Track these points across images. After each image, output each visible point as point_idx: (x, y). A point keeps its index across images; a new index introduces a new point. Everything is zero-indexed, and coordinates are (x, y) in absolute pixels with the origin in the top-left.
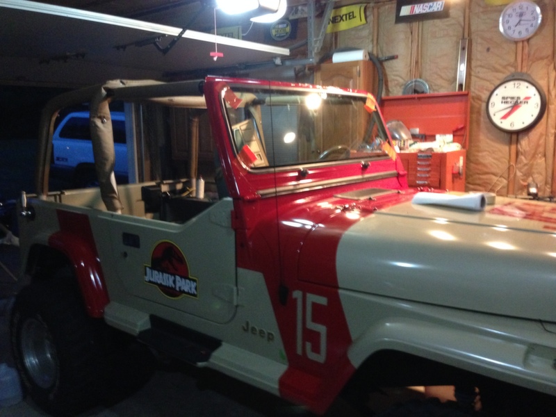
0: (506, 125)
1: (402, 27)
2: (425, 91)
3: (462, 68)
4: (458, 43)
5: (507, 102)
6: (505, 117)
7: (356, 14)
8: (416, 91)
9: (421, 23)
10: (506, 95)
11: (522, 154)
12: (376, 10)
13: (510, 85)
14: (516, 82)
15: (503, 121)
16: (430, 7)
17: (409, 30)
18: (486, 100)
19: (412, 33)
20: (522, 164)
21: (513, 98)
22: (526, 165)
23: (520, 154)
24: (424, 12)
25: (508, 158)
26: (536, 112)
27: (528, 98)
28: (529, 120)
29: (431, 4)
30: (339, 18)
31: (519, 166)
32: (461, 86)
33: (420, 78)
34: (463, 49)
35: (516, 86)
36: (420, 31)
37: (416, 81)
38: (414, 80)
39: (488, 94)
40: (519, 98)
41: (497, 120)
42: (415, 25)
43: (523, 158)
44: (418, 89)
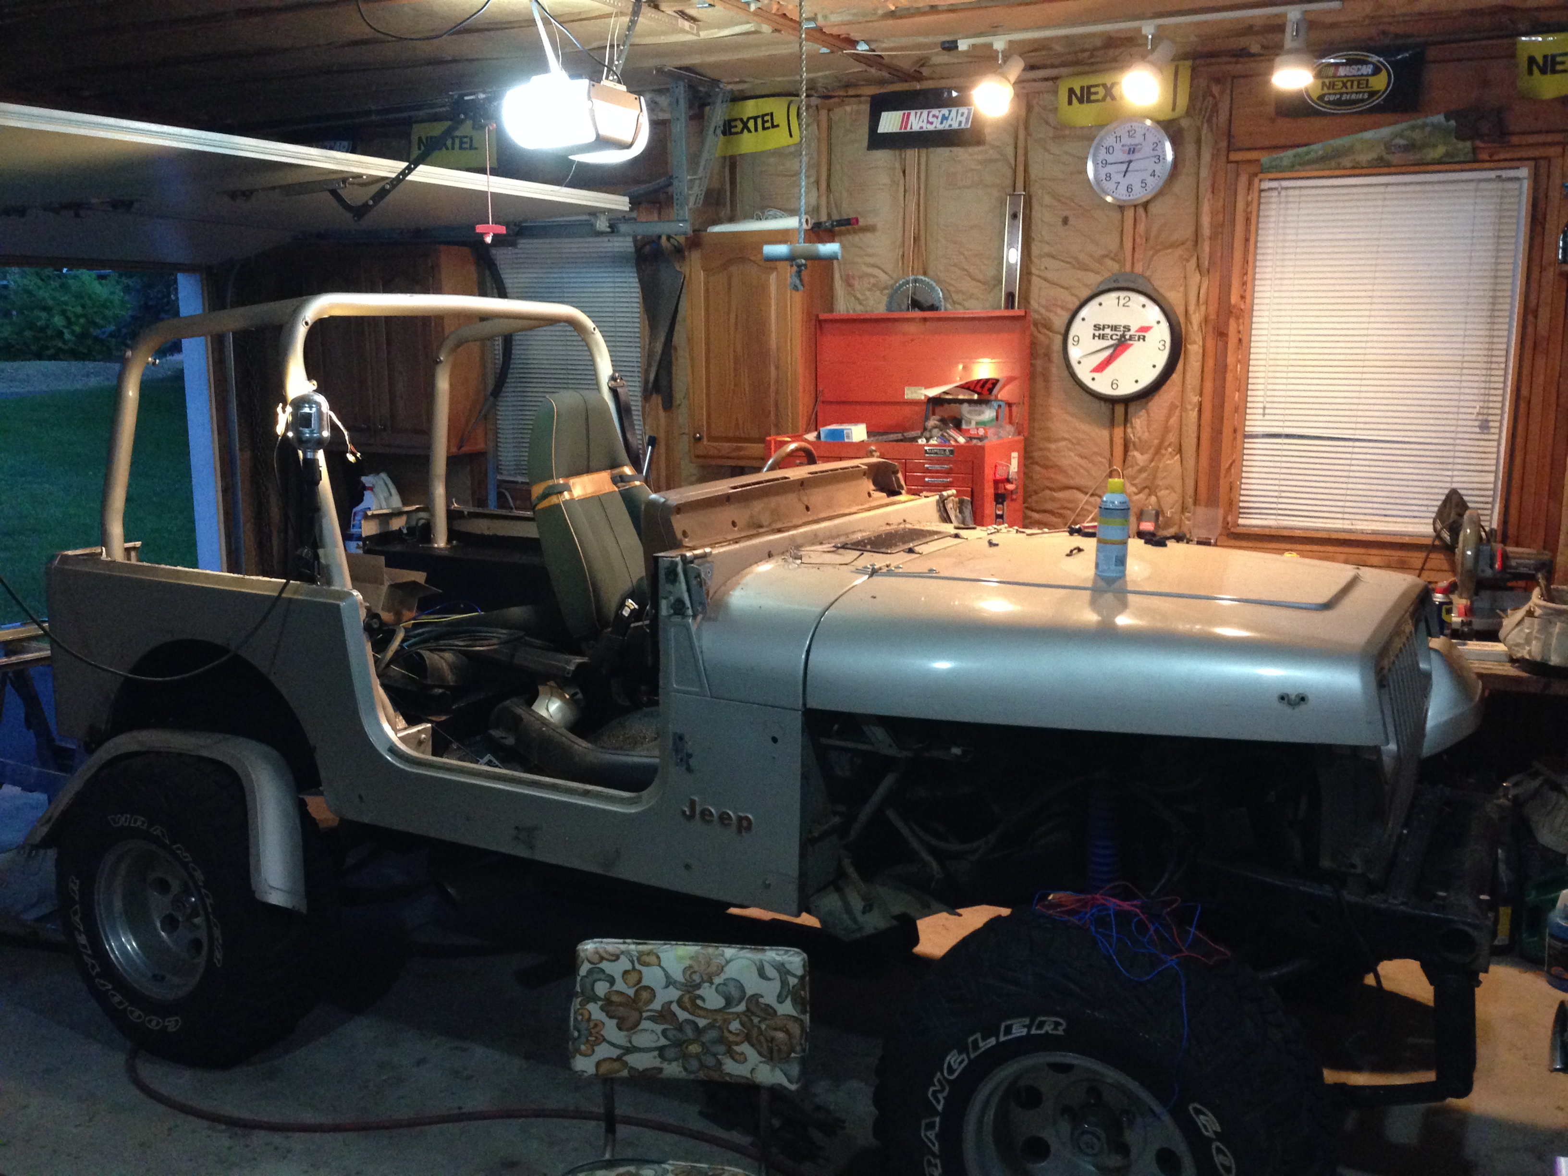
0: (1102, 384)
1: (883, 156)
2: (936, 304)
3: (1013, 256)
4: (1003, 203)
5: (1102, 337)
6: (1101, 368)
7: (780, 118)
8: (916, 304)
9: (924, 152)
10: (1102, 323)
11: (1136, 449)
12: (823, 113)
13: (1110, 299)
14: (1122, 294)
15: (1096, 375)
16: (944, 118)
17: (897, 165)
18: (1063, 331)
19: (904, 172)
20: (1136, 468)
21: (1115, 328)
22: (1142, 470)
23: (1131, 447)
25: (1108, 455)
26: (1161, 359)
27: (1146, 329)
28: (1148, 377)
29: (945, 111)
30: (740, 126)
31: (1129, 471)
32: (1010, 296)
33: (925, 274)
34: (1015, 216)
35: (1122, 302)
36: (923, 167)
37: (915, 281)
38: (911, 278)
39: (1066, 316)
40: (1127, 328)
41: (1084, 374)
42: (911, 154)
43: (1137, 454)
44: (920, 298)
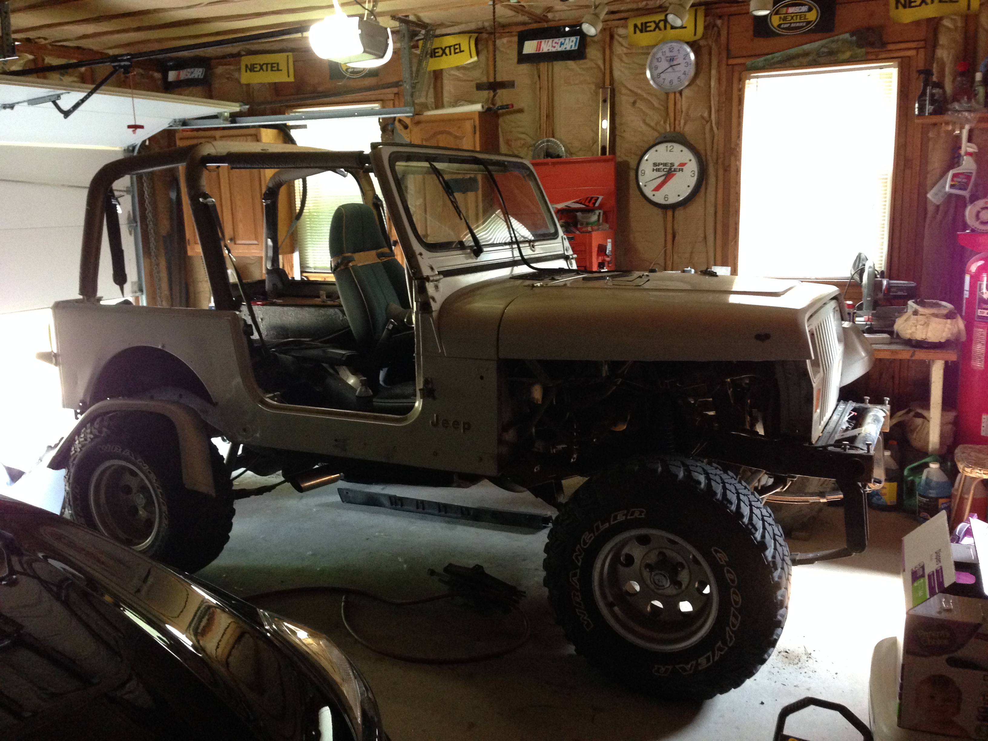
0: (658, 198)
1: (525, 68)
2: (561, 154)
3: (605, 124)
4: (597, 94)
5: (658, 170)
6: (658, 188)
8: (548, 155)
9: (550, 64)
10: (657, 162)
12: (490, 43)
13: (661, 148)
14: (669, 145)
15: (654, 193)
16: (562, 44)
17: (536, 73)
18: (635, 168)
19: (539, 77)
21: (665, 164)
23: (677, 236)
24: (554, 50)
25: (664, 240)
26: (693, 181)
27: (683, 164)
28: (685, 192)
29: (562, 40)
31: (676, 249)
32: (604, 148)
33: (553, 137)
34: (605, 101)
35: (669, 149)
36: (550, 73)
37: (548, 141)
38: (545, 139)
39: (637, 158)
40: (672, 165)
41: (648, 192)
42: (543, 66)
44: (550, 151)
